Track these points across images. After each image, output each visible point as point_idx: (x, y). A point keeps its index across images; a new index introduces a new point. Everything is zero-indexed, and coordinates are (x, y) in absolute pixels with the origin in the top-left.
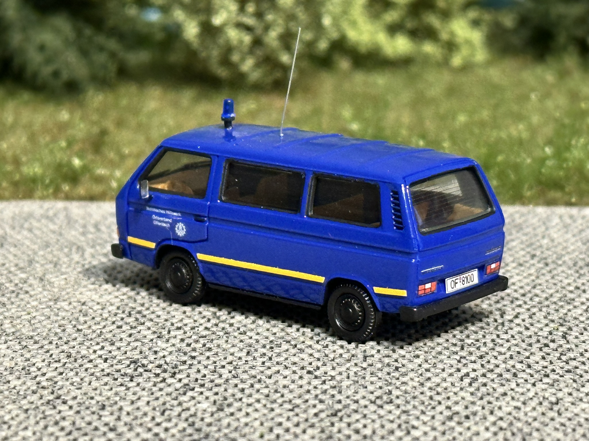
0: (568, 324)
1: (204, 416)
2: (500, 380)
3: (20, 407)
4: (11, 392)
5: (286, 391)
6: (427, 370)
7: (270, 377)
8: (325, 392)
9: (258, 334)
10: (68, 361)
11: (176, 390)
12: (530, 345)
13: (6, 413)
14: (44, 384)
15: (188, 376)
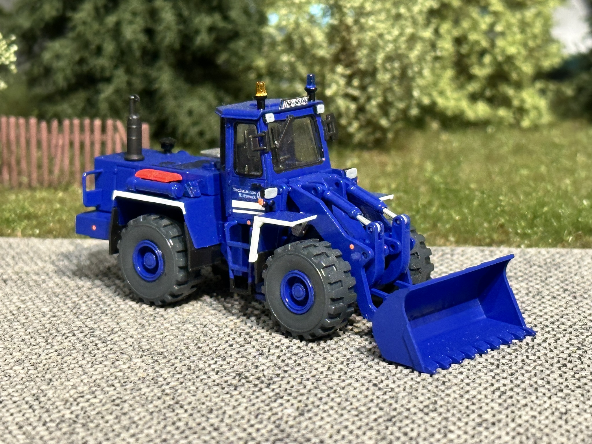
0: (584, 348)
1: (288, 419)
2: (523, 394)
3: (147, 410)
4: (141, 397)
5: (354, 400)
6: (468, 384)
7: (343, 388)
8: (384, 401)
9: (339, 352)
10: (187, 373)
11: (270, 398)
12: (552, 365)
13: (136, 414)
14: (168, 391)
15: (280, 387)
